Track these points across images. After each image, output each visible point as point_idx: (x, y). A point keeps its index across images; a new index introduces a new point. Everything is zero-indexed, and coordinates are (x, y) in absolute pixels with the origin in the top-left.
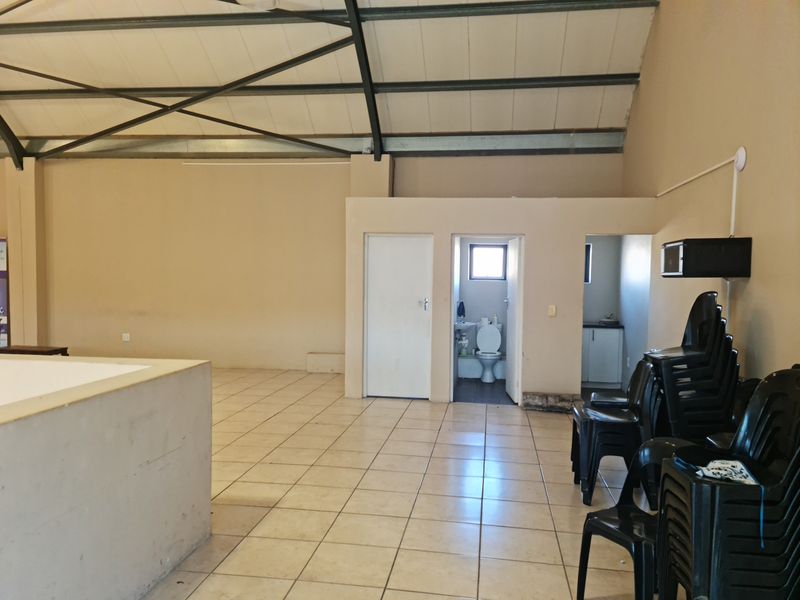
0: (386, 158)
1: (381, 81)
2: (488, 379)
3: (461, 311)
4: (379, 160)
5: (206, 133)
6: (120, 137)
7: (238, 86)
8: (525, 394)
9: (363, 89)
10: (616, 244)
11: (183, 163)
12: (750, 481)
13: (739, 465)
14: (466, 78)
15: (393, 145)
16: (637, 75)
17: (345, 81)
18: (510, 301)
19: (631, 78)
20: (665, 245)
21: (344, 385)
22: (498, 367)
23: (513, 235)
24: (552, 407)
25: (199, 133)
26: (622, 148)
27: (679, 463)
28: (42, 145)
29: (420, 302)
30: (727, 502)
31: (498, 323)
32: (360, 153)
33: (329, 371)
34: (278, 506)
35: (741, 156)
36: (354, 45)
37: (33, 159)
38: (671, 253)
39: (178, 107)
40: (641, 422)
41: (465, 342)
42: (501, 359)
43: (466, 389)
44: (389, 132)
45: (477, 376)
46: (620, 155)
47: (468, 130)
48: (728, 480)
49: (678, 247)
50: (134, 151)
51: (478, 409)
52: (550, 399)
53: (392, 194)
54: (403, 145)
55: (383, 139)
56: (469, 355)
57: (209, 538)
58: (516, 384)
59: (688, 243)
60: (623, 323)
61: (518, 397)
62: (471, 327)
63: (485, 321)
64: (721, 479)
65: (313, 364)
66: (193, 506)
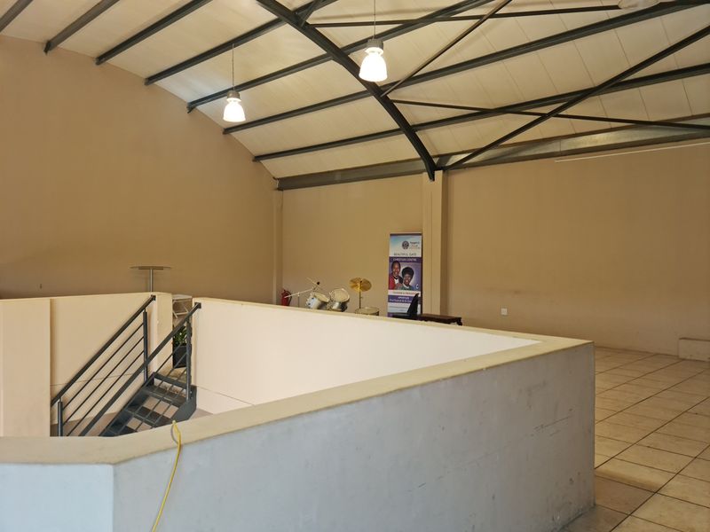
5: (578, 132)
6: (504, 146)
11: (556, 160)
25: (572, 132)
28: (447, 160)
34: (662, 492)
37: (441, 172)
39: (555, 114)
50: (515, 156)
57: (594, 507)
65: (686, 349)
66: (579, 474)
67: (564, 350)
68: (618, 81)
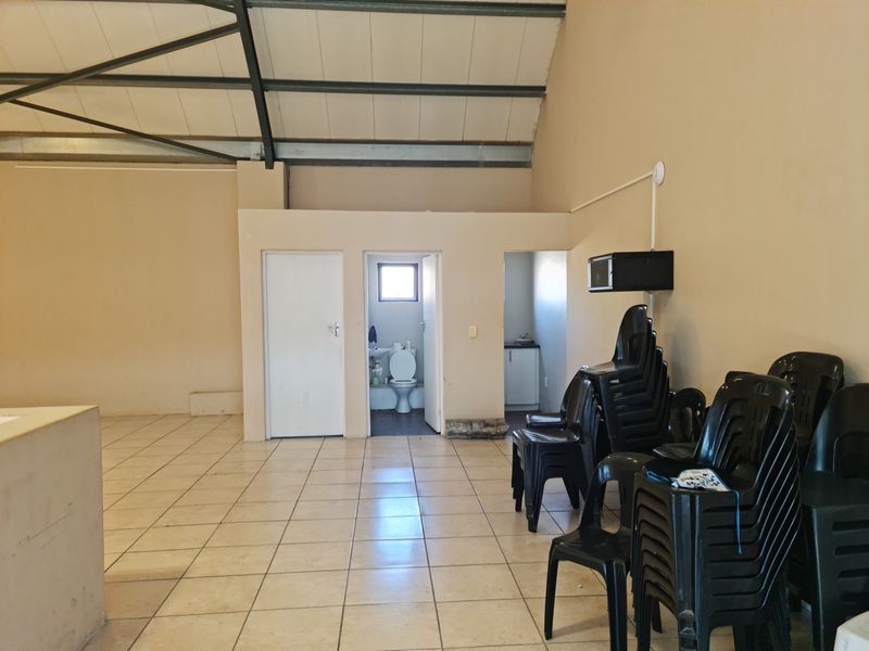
0: (279, 166)
1: (272, 78)
2: (404, 409)
3: (373, 336)
4: (272, 168)
7: (91, 74)
8: (448, 422)
9: (249, 85)
10: (528, 261)
11: (17, 165)
12: (722, 488)
13: (710, 473)
14: (369, 80)
15: (286, 151)
16: (544, 88)
17: (227, 75)
18: (427, 323)
19: (537, 91)
20: (591, 259)
21: (242, 428)
22: (415, 396)
23: (426, 253)
24: (477, 433)
25: (37, 128)
26: (530, 162)
27: (652, 477)
29: (330, 327)
30: (708, 510)
31: (412, 348)
32: (248, 159)
33: (218, 412)
34: (187, 575)
35: (659, 171)
36: (239, 33)
38: (598, 268)
39: (11, 98)
40: (582, 441)
41: (379, 370)
42: (416, 387)
43: (384, 422)
44: (282, 136)
45: (392, 406)
46: (529, 170)
47: (372, 138)
48: (701, 489)
49: (606, 261)
51: (400, 441)
52: (474, 425)
53: (288, 206)
54: (298, 152)
55: (275, 144)
56: (381, 384)
57: (106, 625)
58: (437, 412)
59: (617, 257)
60: (537, 343)
61: (440, 426)
62: (384, 354)
63: (398, 346)
64: (695, 489)
65: (198, 405)
66: (84, 588)
67: (57, 423)
68: (96, 73)
